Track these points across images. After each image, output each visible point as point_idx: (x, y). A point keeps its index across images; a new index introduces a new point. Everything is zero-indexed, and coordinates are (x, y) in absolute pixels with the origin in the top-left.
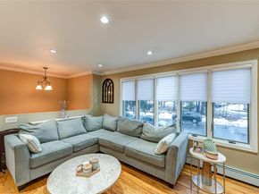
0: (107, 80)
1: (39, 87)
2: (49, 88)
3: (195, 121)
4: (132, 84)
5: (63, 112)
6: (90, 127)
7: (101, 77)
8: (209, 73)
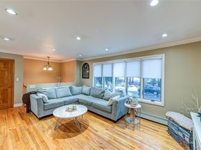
0: (86, 64)
1: (45, 69)
2: (50, 69)
3: (155, 93)
4: (100, 66)
5: (59, 84)
6: (74, 93)
7: (81, 62)
8: (141, 61)
